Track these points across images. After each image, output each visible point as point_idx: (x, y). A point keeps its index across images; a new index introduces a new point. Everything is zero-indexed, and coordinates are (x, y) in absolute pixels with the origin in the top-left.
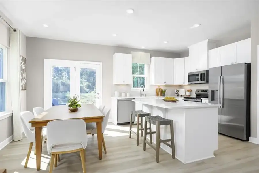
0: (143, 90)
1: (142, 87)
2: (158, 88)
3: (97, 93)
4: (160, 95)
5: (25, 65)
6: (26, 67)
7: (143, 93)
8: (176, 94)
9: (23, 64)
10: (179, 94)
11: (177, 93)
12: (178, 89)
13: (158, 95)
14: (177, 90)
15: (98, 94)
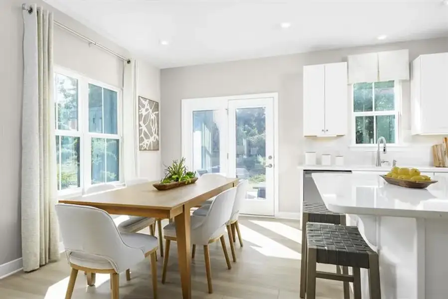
0: (382, 150)
1: (382, 142)
2: (441, 145)
3: (267, 157)
5: (157, 113)
6: (157, 115)
7: (383, 157)
9: (150, 111)
13: (439, 165)
15: (270, 157)
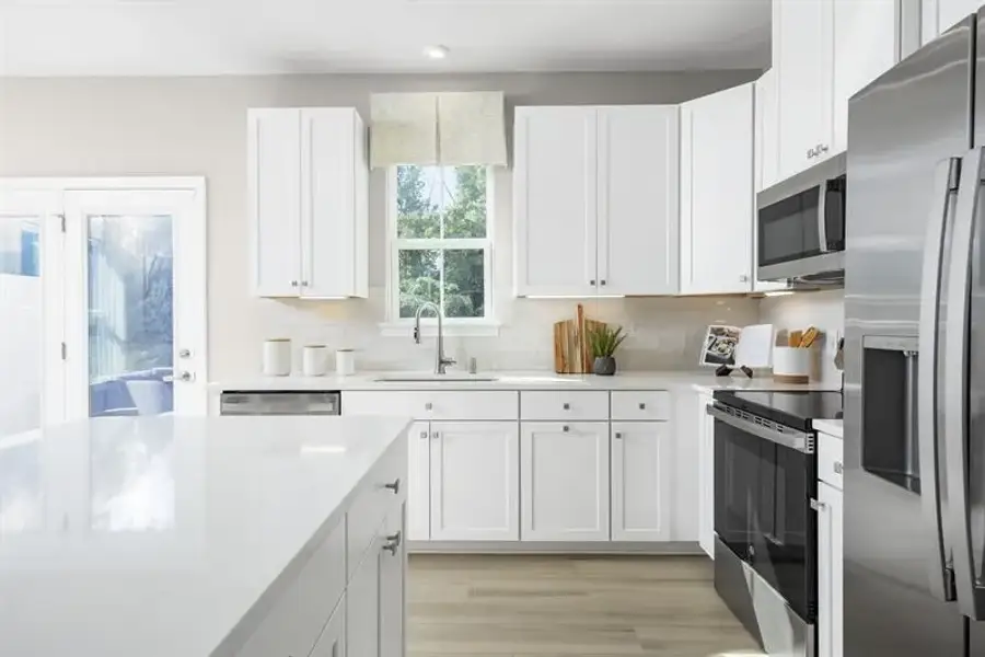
2: (569, 323)
3: (176, 352)
4: (578, 368)
8: (710, 358)
10: (732, 361)
11: (715, 352)
12: (726, 328)
13: (563, 367)
14: (719, 332)
15: (184, 354)
